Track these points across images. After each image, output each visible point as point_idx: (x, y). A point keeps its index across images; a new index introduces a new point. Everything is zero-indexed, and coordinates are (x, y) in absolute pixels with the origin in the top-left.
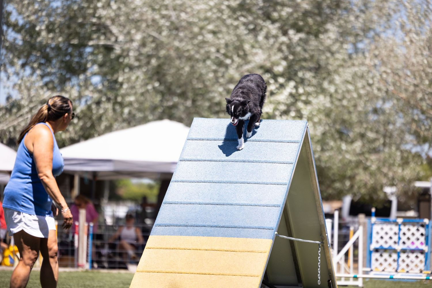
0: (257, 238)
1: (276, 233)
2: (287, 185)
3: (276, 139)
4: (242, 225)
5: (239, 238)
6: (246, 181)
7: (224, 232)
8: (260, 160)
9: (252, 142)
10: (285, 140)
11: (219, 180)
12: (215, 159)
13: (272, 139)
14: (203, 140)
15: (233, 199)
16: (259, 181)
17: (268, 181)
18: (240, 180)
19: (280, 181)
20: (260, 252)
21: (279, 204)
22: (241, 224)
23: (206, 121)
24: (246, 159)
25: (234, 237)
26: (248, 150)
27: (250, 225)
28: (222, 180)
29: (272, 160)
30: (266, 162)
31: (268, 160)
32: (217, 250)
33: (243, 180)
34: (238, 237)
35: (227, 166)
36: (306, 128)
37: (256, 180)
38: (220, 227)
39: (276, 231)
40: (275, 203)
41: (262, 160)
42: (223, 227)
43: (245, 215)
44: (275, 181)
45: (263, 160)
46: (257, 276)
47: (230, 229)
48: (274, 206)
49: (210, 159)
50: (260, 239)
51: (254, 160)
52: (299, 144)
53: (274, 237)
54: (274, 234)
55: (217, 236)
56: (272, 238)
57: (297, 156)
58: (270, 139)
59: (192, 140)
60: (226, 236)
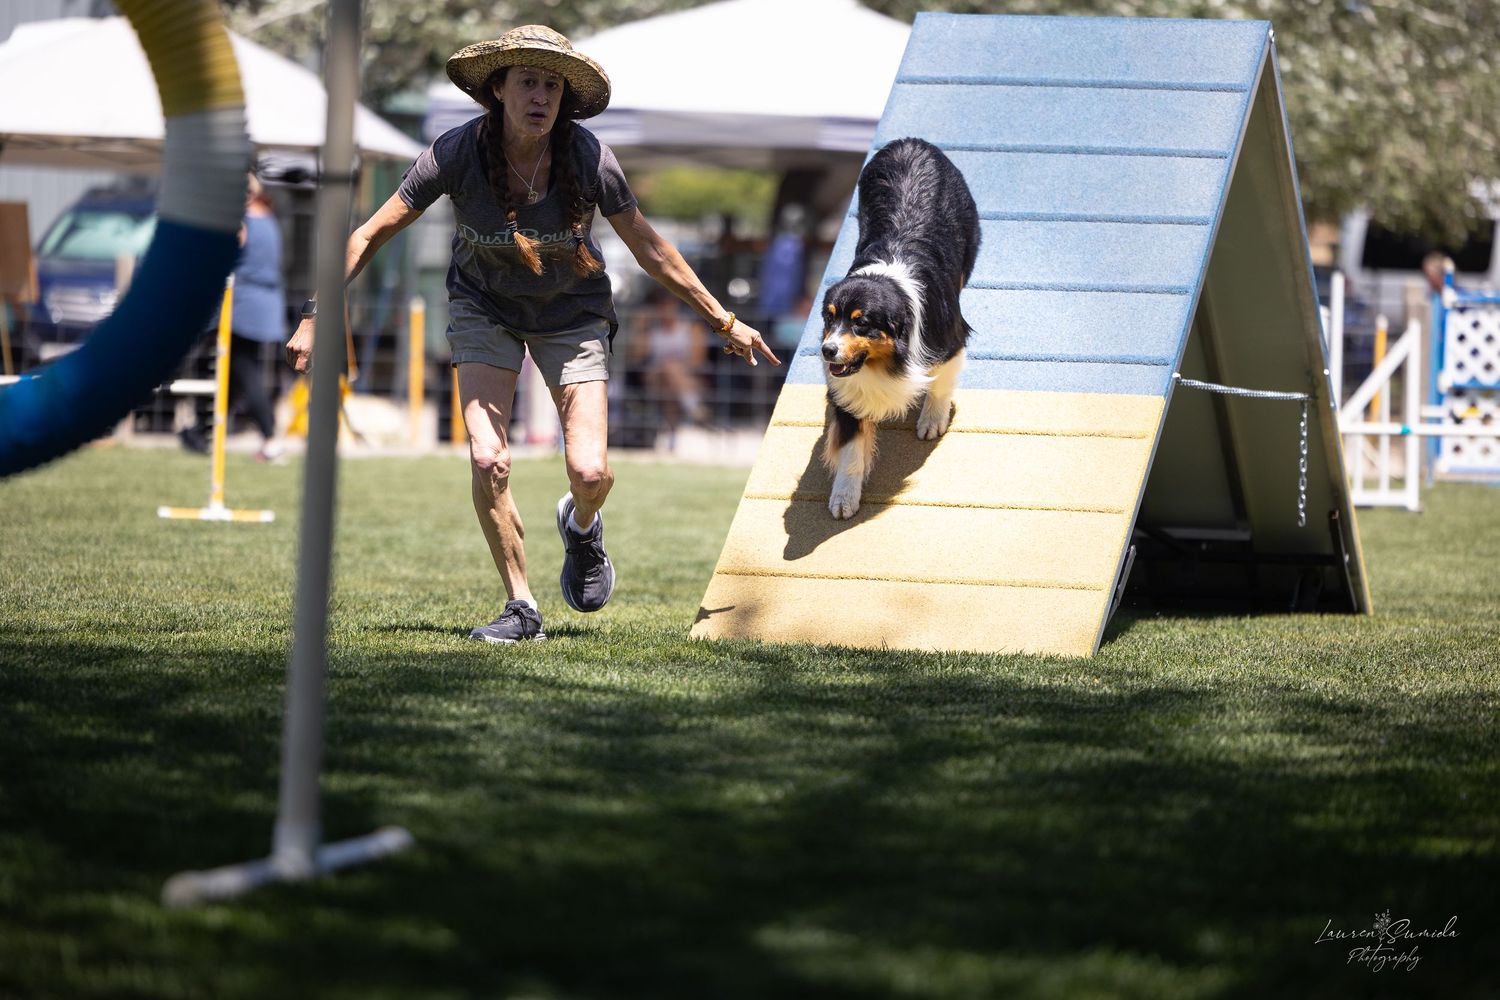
0: (1117, 391)
1: (1177, 375)
2: (1211, 225)
3: (1174, 81)
4: (1069, 353)
5: (1060, 392)
6: (1082, 212)
7: (1015, 374)
8: (1122, 144)
9: (1098, 90)
10: (1202, 81)
11: (997, 210)
12: (984, 142)
13: (1161, 81)
14: (946, 82)
15: (1041, 270)
16: (1122, 212)
17: (1150, 214)
18: (1064, 211)
19: (1188, 213)
20: (1128, 435)
21: (1184, 283)
22: (1067, 350)
23: (954, 23)
24: (1082, 143)
25: (1045, 390)
26: (1088, 116)
27: (1095, 353)
28: (1008, 210)
29: (1161, 146)
30: (1143, 153)
31: (1151, 145)
32: (992, 430)
33: (1072, 212)
34: (1057, 389)
35: (1023, 166)
36: (1267, 43)
37: (1113, 210)
38: (1001, 359)
39: (1176, 371)
40: (1173, 282)
41: (1131, 147)
42: (1012, 359)
43: (1079, 322)
44: (1172, 213)
45: (1135, 145)
46: (1120, 512)
47: (1034, 364)
48: (1170, 291)
49: (968, 142)
50: (1128, 395)
51: (1107, 145)
52: (1247, 93)
53: (1171, 387)
54: (1171, 377)
55: (993, 388)
56: (1164, 392)
57: (1240, 132)
58: (1154, 80)
59: (913, 81)
60: (1021, 388)
